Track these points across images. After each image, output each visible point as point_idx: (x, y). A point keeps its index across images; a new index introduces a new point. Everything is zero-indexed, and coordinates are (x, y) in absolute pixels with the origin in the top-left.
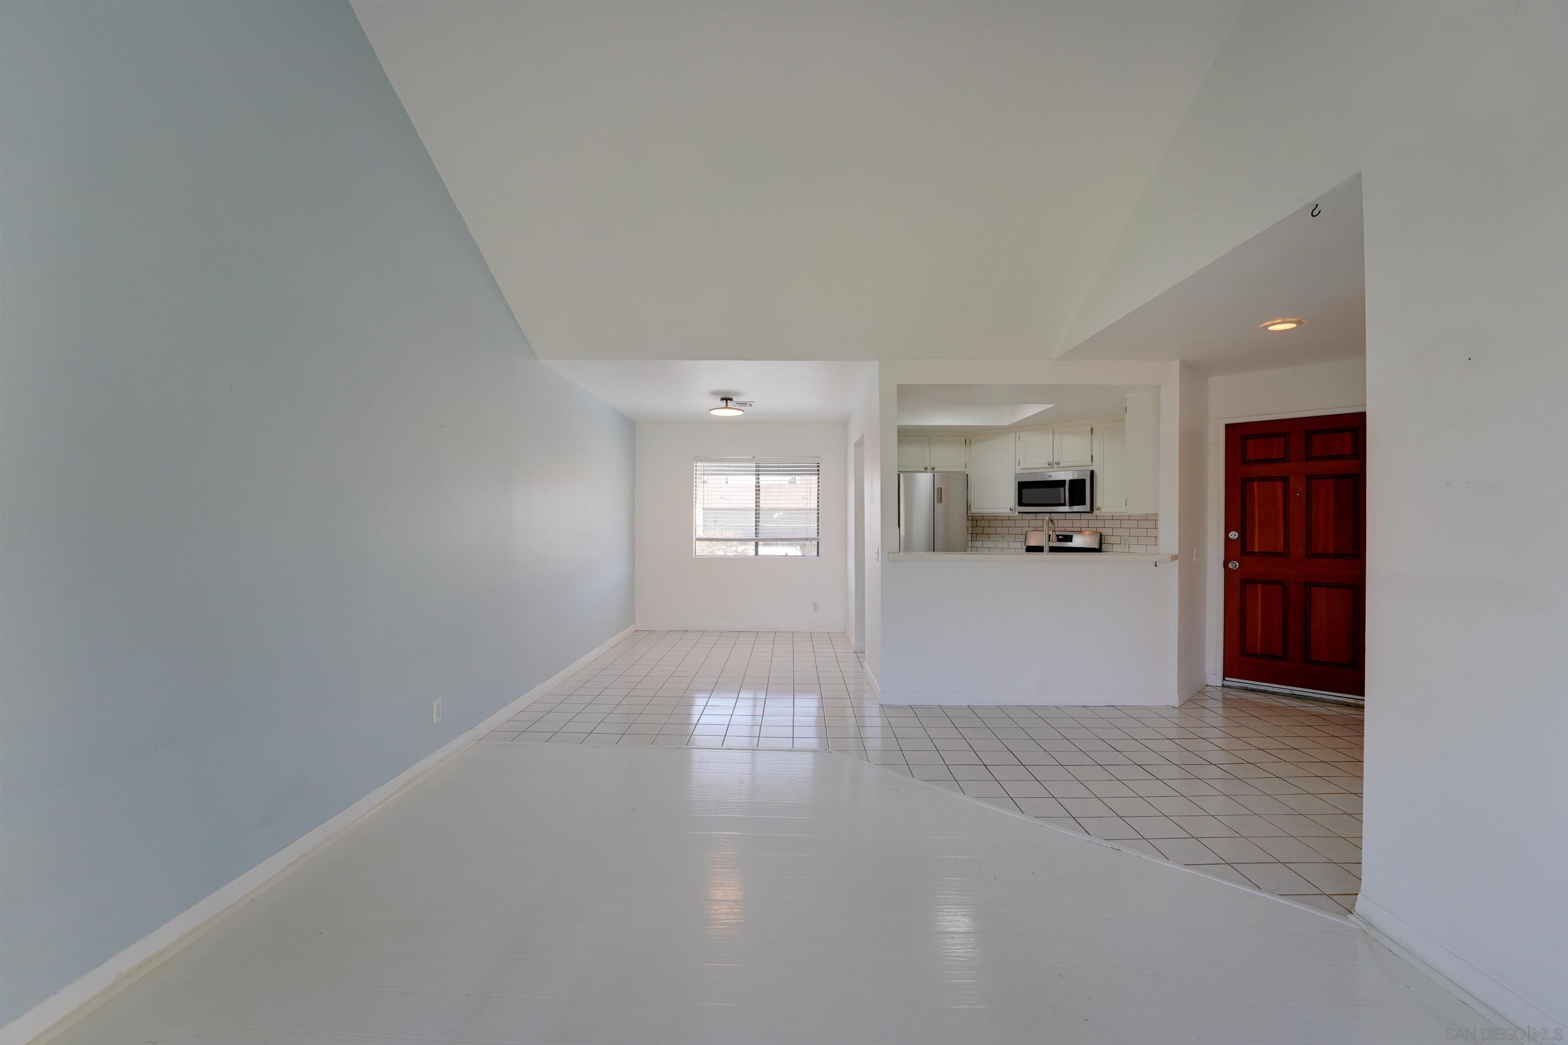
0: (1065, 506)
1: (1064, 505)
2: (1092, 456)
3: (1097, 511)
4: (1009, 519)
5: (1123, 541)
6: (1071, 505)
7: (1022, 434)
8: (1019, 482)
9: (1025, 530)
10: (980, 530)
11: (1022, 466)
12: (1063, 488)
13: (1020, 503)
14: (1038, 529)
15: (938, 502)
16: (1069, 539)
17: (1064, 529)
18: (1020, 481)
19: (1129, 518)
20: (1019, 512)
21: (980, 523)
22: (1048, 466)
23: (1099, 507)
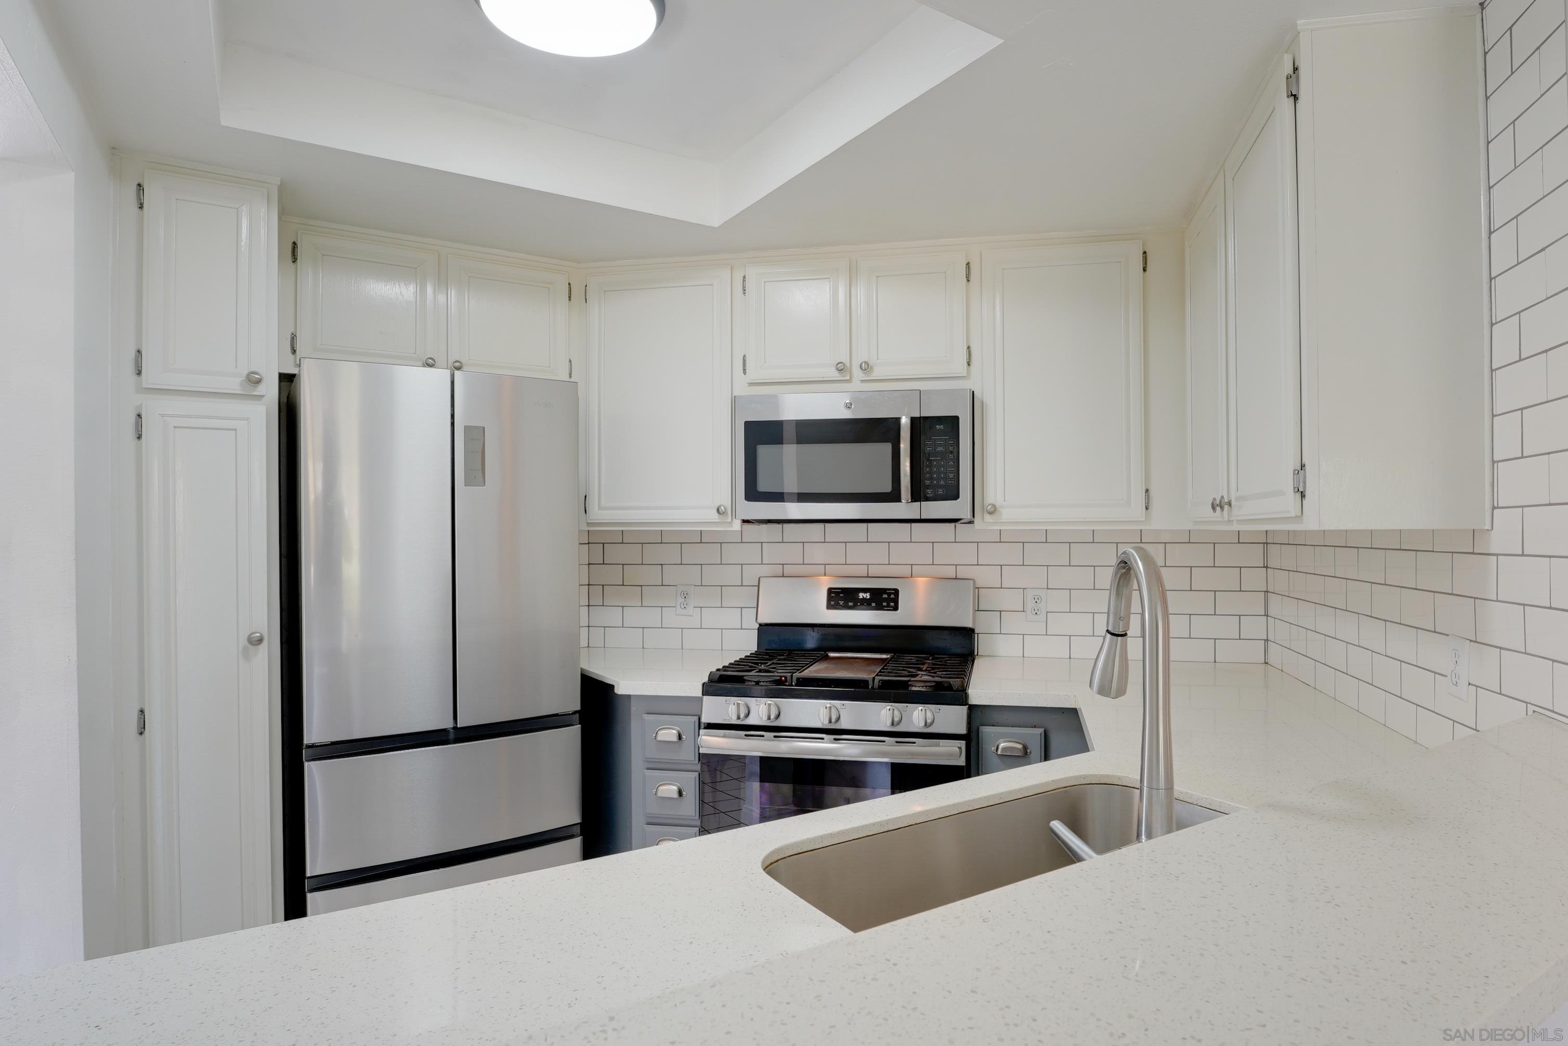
0: (898, 499)
1: (894, 496)
2: (969, 347)
3: (988, 518)
4: (701, 539)
5: (1030, 604)
6: (917, 495)
7: (753, 273)
8: (747, 424)
9: (751, 575)
10: (612, 575)
11: (754, 374)
12: (887, 448)
13: (753, 493)
14: (788, 570)
15: (468, 483)
16: (888, 600)
17: (862, 571)
18: (746, 420)
19: (1046, 538)
20: (744, 521)
21: (615, 554)
22: (835, 375)
23: (994, 506)
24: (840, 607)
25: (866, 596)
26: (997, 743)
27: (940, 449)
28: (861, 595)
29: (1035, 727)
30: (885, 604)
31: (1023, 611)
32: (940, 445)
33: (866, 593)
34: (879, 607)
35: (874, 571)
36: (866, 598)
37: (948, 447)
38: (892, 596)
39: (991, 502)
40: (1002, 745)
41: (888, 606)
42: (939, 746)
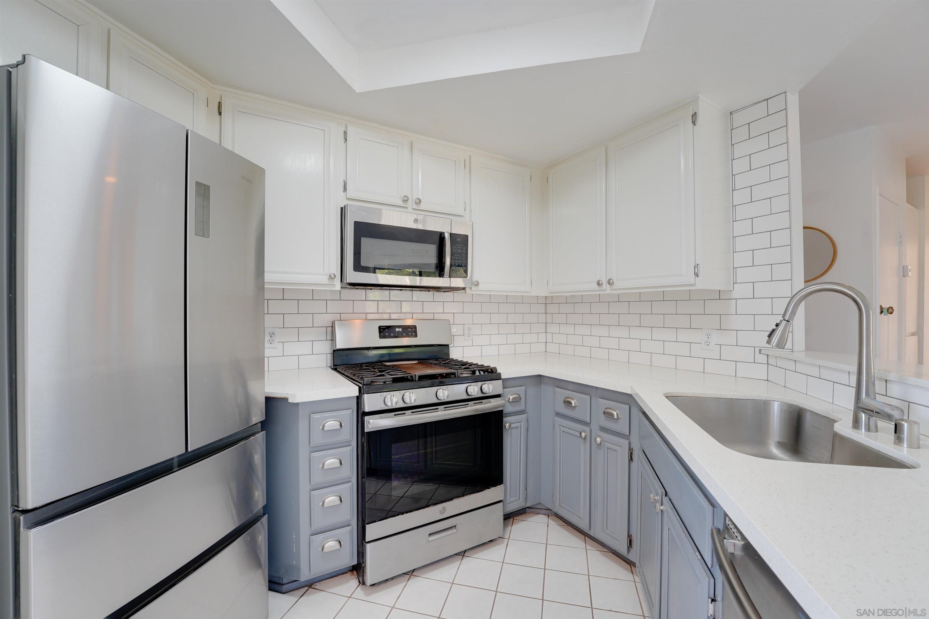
2: (465, 202)
3: (474, 288)
5: (466, 332)
8: (356, 223)
11: (352, 193)
13: (359, 267)
16: (412, 332)
18: (356, 221)
22: (400, 203)
23: (477, 281)
24: (387, 337)
25: (400, 330)
26: (508, 397)
27: (459, 251)
28: (397, 330)
29: (521, 386)
30: (410, 334)
31: (463, 335)
32: (459, 249)
33: (400, 328)
34: (408, 336)
35: (393, 316)
36: (400, 331)
37: (463, 251)
38: (413, 330)
39: (475, 280)
40: (511, 397)
41: (412, 335)
42: (490, 402)
